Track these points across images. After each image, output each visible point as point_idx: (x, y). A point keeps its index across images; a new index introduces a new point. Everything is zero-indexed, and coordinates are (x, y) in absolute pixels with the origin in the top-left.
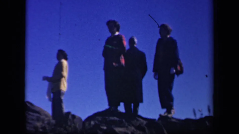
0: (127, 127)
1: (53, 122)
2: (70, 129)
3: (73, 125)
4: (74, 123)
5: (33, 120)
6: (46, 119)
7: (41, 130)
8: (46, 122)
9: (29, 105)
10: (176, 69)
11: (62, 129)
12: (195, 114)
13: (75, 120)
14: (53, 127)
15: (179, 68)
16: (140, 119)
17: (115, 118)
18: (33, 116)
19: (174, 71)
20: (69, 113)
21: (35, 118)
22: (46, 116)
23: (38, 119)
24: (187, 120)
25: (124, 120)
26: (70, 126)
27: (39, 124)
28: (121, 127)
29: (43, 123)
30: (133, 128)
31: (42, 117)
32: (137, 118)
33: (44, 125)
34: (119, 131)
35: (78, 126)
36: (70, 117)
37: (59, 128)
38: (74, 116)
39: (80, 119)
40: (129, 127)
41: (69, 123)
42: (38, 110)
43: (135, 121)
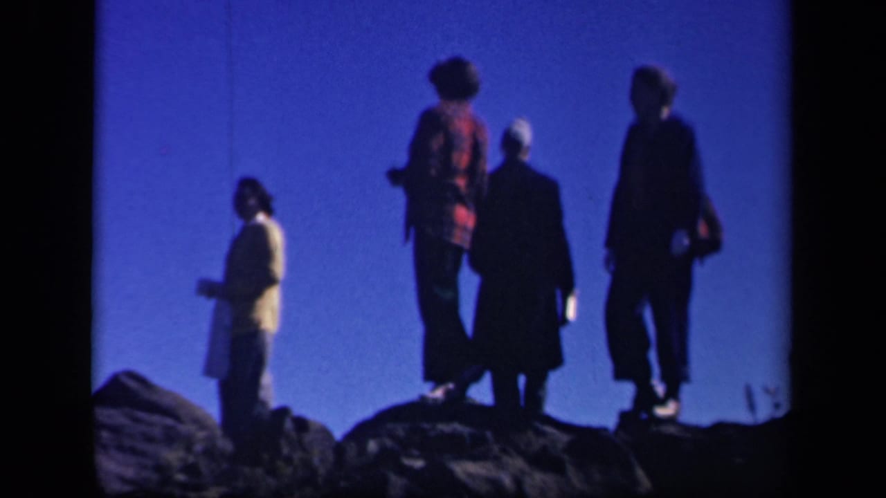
0: (496, 459)
1: (225, 445)
2: (288, 471)
3: (297, 456)
4: (304, 449)
5: (150, 439)
6: (201, 434)
7: (181, 477)
8: (198, 447)
9: (132, 384)
10: (693, 233)
11: (259, 471)
12: (752, 407)
13: (307, 438)
14: (225, 466)
15: (702, 230)
16: (549, 429)
17: (457, 427)
18: (151, 424)
19: (686, 242)
20: (283, 412)
21: (157, 432)
22: (200, 423)
23: (170, 438)
24: (721, 429)
25: (489, 434)
26: (288, 460)
27: (173, 456)
28: (474, 458)
29: (189, 449)
30: (518, 463)
31: (184, 428)
32: (538, 425)
33: (191, 459)
34: (470, 475)
35: (320, 459)
36: (288, 425)
37: (247, 470)
38: (302, 424)
39: (325, 432)
40: (506, 459)
41: (286, 450)
42: (166, 401)
43: (530, 434)
